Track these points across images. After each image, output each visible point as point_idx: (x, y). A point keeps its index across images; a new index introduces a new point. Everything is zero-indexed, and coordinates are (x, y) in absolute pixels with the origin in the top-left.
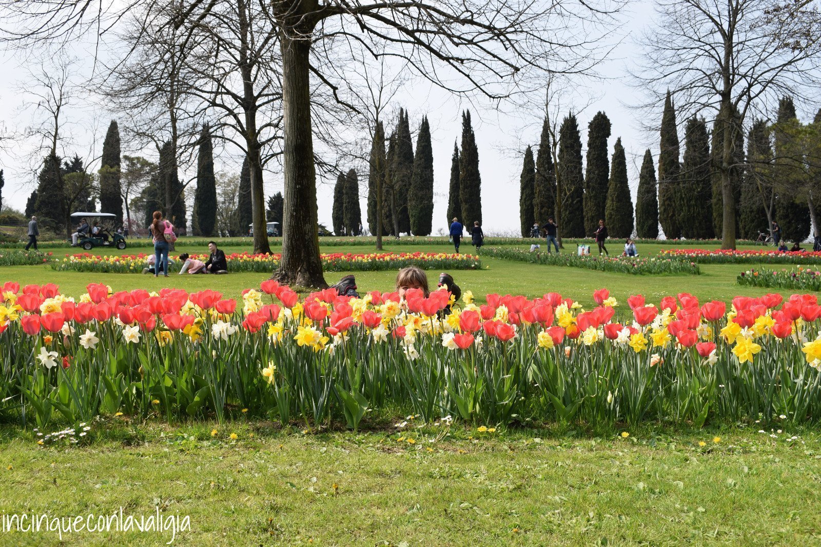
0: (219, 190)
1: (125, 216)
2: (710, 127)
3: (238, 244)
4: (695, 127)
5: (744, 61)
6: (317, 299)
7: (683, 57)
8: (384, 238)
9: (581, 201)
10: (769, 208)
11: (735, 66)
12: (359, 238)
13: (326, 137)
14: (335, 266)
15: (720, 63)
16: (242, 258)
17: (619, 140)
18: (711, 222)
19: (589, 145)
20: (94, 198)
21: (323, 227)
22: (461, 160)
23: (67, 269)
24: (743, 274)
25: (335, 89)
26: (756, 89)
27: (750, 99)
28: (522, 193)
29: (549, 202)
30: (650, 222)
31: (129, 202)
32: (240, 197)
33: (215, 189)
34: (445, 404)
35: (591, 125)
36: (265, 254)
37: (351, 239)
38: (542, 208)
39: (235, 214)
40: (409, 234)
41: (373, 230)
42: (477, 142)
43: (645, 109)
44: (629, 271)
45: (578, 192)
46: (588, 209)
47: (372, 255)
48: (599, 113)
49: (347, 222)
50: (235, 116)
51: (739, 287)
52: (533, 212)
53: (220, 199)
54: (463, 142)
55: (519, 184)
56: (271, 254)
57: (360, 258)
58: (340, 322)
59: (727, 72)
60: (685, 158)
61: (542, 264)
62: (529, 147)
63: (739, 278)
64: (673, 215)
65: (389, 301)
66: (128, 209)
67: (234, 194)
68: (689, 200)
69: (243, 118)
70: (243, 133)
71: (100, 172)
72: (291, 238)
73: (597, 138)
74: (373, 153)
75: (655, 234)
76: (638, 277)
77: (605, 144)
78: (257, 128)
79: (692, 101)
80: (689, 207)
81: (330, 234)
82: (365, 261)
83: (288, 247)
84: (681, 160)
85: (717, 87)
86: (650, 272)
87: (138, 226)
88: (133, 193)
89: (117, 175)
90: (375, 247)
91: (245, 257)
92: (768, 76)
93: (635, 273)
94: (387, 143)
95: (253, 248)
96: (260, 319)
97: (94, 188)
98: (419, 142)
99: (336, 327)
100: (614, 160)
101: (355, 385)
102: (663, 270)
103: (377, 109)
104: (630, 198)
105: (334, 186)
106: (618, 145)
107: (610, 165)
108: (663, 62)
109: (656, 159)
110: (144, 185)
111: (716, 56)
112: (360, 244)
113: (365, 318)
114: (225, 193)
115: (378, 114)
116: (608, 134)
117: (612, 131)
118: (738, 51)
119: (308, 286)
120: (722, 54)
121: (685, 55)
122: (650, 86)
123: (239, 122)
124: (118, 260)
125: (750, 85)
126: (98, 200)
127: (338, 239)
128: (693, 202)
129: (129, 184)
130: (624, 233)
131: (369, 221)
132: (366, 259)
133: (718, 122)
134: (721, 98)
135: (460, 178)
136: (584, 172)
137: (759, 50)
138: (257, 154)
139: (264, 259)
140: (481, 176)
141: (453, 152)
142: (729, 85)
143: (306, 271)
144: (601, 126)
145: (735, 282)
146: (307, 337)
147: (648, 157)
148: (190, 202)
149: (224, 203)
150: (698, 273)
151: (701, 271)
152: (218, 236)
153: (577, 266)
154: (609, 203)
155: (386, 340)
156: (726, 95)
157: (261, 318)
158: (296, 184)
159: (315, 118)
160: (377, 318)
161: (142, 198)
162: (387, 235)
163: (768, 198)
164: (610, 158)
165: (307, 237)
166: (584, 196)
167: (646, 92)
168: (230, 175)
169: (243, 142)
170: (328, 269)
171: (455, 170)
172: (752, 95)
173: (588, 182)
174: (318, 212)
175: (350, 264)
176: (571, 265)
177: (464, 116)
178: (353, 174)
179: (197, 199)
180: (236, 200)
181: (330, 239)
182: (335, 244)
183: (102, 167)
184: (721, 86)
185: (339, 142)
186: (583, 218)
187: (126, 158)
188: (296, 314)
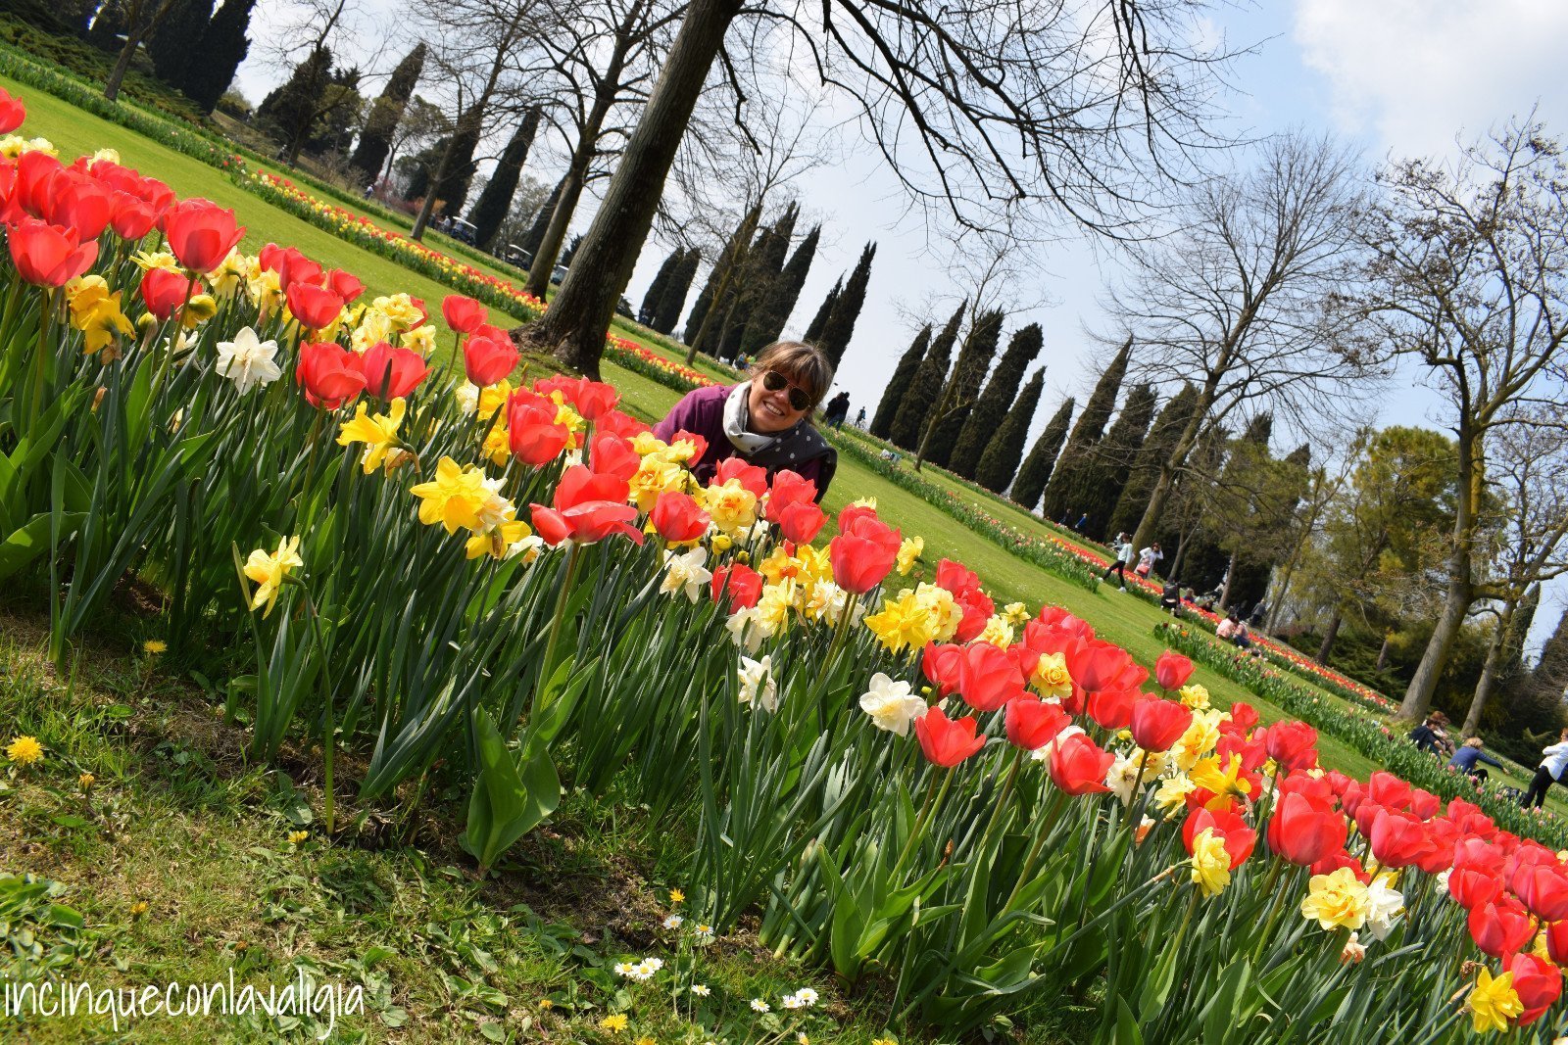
0: (517, 196)
1: (383, 173)
2: (1161, 405)
3: (508, 273)
4: (1143, 397)
5: (1258, 346)
6: (557, 396)
7: (1184, 302)
8: (699, 353)
9: (961, 423)
10: (1185, 537)
11: (1245, 345)
12: (667, 339)
13: (688, 183)
14: (622, 357)
15: (1226, 334)
16: (500, 287)
17: (1043, 370)
18: (1106, 522)
19: (1005, 358)
20: (355, 131)
21: (627, 305)
22: (838, 301)
23: (251, 191)
24: (1166, 626)
25: (742, 99)
26: (1254, 387)
27: (1243, 396)
28: (894, 378)
29: (922, 408)
30: (1033, 488)
31: (397, 156)
32: (540, 217)
33: (512, 192)
34: (791, 888)
35: (1018, 335)
36: (534, 296)
37: (657, 335)
38: (910, 408)
39: (524, 236)
40: (731, 364)
41: (689, 338)
42: (868, 288)
43: (1108, 346)
44: (1006, 547)
45: (966, 410)
46: (966, 436)
47: (678, 366)
48: (1035, 325)
49: (661, 312)
50: (580, 97)
51: (1154, 640)
52: (896, 409)
53: (514, 208)
54: (851, 281)
55: (896, 365)
56: (543, 301)
57: (659, 363)
58: (589, 508)
59: (1230, 349)
60: (1113, 430)
61: (892, 481)
62: (930, 326)
63: (1158, 627)
64: (1065, 493)
65: (737, 482)
66: (390, 165)
67: (534, 209)
68: (1093, 484)
69: (589, 105)
70: (581, 126)
71: (377, 101)
72: (577, 281)
73: (1018, 354)
74: (736, 235)
75: (1032, 505)
76: (1017, 561)
77: (1024, 367)
78: (604, 126)
79: (1170, 364)
80: (1090, 491)
81: (631, 317)
82: (665, 369)
83: (567, 293)
84: (1107, 429)
85: (1209, 360)
86: (1034, 561)
87: (395, 193)
88: (405, 148)
89: (395, 117)
90: (684, 358)
91: (505, 288)
92: (1281, 378)
93: (1015, 553)
94: (758, 233)
95: (523, 285)
96: (342, 376)
97: (360, 118)
98: (796, 254)
99: (567, 520)
100: (1026, 391)
101: (545, 729)
102: (1052, 565)
103: (769, 182)
104: (1022, 446)
105: (667, 256)
106: (1039, 377)
107: (1018, 395)
108: (1157, 297)
109: (1077, 413)
110: (426, 144)
111: (1226, 322)
112: (666, 345)
113: (665, 509)
114: (524, 204)
115: (766, 188)
116: (1034, 356)
117: (1039, 355)
118: (1257, 331)
119: (570, 364)
120: (1234, 325)
121: (1188, 301)
122: (1127, 320)
123: (581, 106)
124: (328, 211)
125: (1251, 379)
126: (357, 136)
127: (640, 327)
128: (1096, 488)
129: (407, 134)
130: (996, 485)
131: (688, 323)
132: (667, 369)
133: (1175, 403)
134: (1206, 378)
135: (827, 323)
136: (983, 387)
137: (1280, 341)
138: (587, 162)
139: (529, 303)
140: (854, 333)
141: (833, 286)
142: (1225, 365)
143: (577, 341)
144: (1030, 341)
145: (1150, 631)
146: (456, 502)
147: (1068, 407)
148: (474, 194)
149: (516, 215)
150: (1094, 590)
151: (1099, 589)
152: (490, 253)
153: (938, 506)
154: (994, 440)
155: (695, 598)
156: (1214, 377)
157: (348, 372)
158: (622, 205)
159: (684, 149)
160: (696, 524)
161: (415, 160)
162: (703, 351)
163: (1189, 527)
164: (1022, 386)
165: (602, 292)
166: (968, 418)
167: (1120, 324)
168: (541, 182)
169: (575, 138)
170: (611, 357)
171: (825, 310)
172: (1247, 393)
173: (981, 402)
174: (630, 282)
175: (643, 365)
176: (931, 502)
177: (867, 248)
178: (695, 256)
179: (485, 194)
180: (534, 219)
181: (630, 323)
182: (633, 332)
183: (383, 96)
184: (1214, 362)
185: (702, 197)
186: (953, 444)
187: (418, 99)
188: (488, 408)
